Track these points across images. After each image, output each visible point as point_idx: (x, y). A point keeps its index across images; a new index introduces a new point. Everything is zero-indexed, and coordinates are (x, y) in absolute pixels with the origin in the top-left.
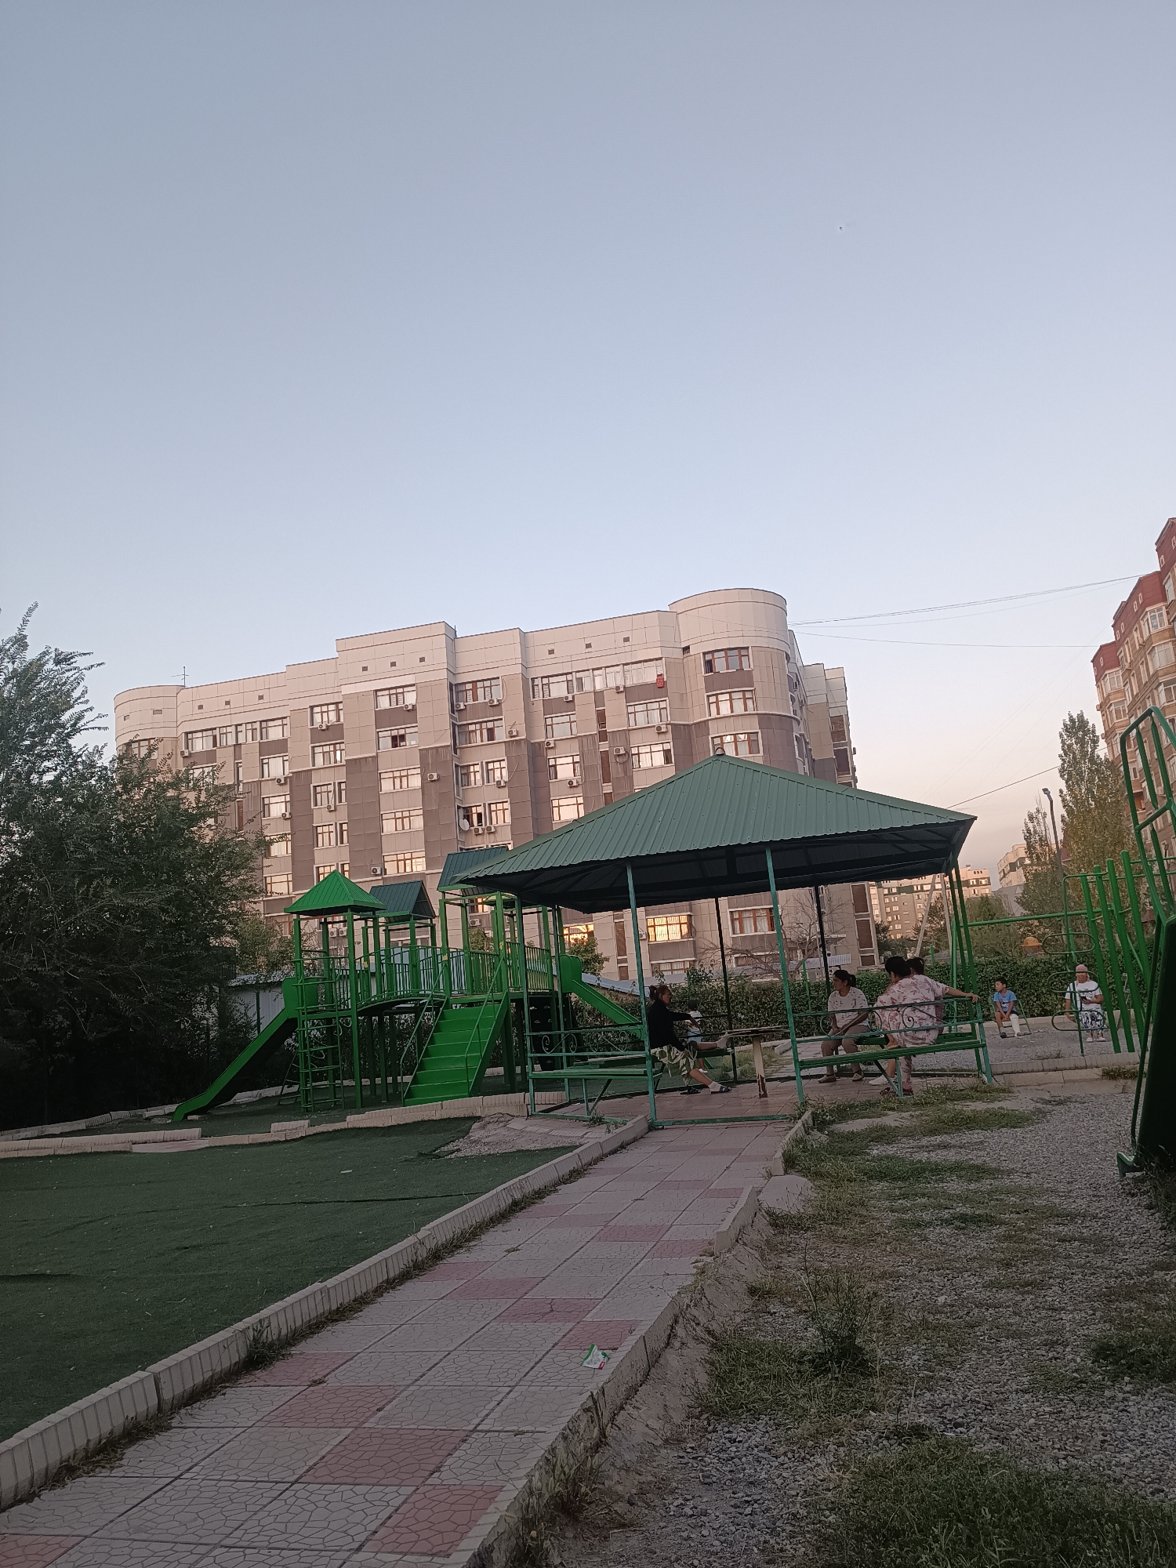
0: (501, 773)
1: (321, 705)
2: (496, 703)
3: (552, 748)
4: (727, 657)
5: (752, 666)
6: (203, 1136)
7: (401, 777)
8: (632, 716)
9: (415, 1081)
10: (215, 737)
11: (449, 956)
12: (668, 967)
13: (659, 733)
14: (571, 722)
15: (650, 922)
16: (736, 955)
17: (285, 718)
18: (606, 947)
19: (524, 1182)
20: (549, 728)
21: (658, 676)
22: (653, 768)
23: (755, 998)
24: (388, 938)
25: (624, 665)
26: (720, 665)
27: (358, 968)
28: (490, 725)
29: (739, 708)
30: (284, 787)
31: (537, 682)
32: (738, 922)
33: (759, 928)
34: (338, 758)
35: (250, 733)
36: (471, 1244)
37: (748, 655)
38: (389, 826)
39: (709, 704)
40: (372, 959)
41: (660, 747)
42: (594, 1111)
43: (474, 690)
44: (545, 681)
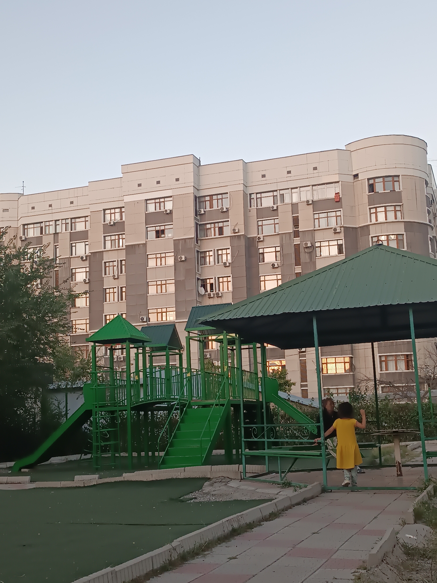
0: (227, 257)
1: (110, 209)
2: (225, 210)
3: (261, 241)
4: (384, 182)
5: (401, 189)
6: (32, 481)
7: (161, 258)
8: (317, 221)
9: (166, 454)
10: (42, 228)
11: (191, 374)
12: (335, 391)
13: (335, 233)
14: (275, 224)
15: (324, 361)
16: (382, 386)
17: (87, 216)
18: (293, 376)
19: (240, 517)
20: (260, 228)
21: (336, 194)
22: (330, 257)
23: (395, 413)
24: (151, 362)
25: (313, 186)
26: (379, 188)
27: (132, 379)
28: (221, 225)
29: (391, 217)
30: (85, 262)
31: (253, 196)
32: (384, 363)
33: (398, 368)
34: (121, 244)
35: (64, 226)
36: (205, 553)
37: (399, 181)
38: (152, 290)
39: (371, 214)
40: (141, 374)
41: (335, 243)
42: (285, 478)
43: (211, 201)
44: (259, 196)
